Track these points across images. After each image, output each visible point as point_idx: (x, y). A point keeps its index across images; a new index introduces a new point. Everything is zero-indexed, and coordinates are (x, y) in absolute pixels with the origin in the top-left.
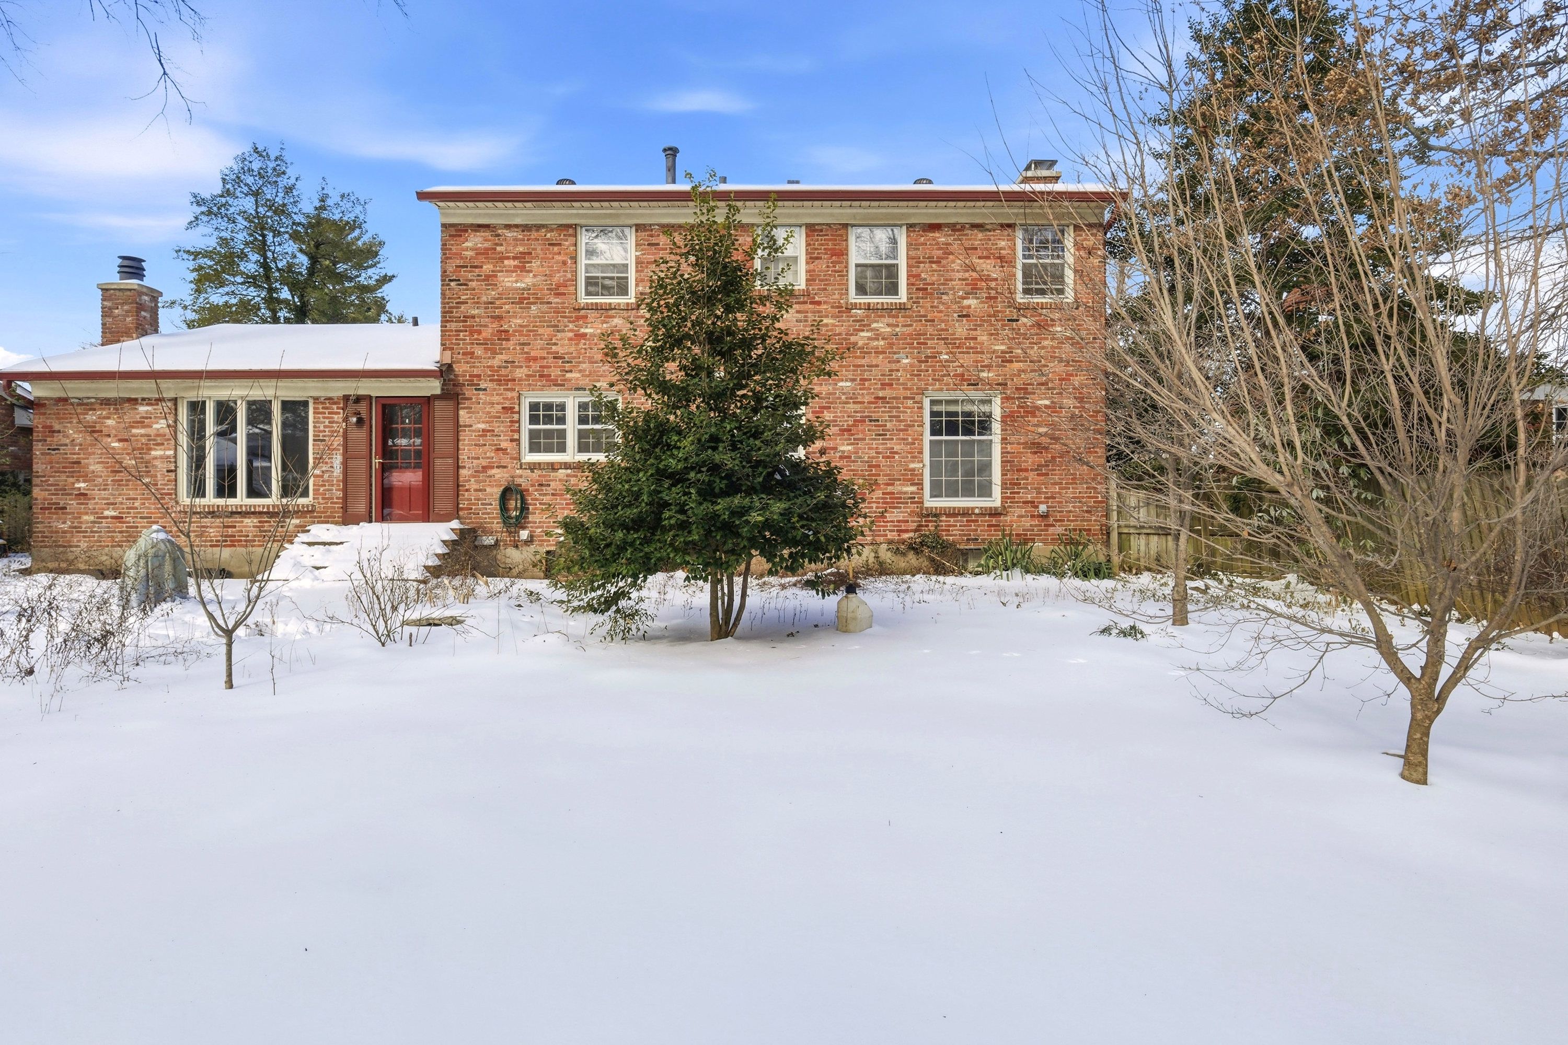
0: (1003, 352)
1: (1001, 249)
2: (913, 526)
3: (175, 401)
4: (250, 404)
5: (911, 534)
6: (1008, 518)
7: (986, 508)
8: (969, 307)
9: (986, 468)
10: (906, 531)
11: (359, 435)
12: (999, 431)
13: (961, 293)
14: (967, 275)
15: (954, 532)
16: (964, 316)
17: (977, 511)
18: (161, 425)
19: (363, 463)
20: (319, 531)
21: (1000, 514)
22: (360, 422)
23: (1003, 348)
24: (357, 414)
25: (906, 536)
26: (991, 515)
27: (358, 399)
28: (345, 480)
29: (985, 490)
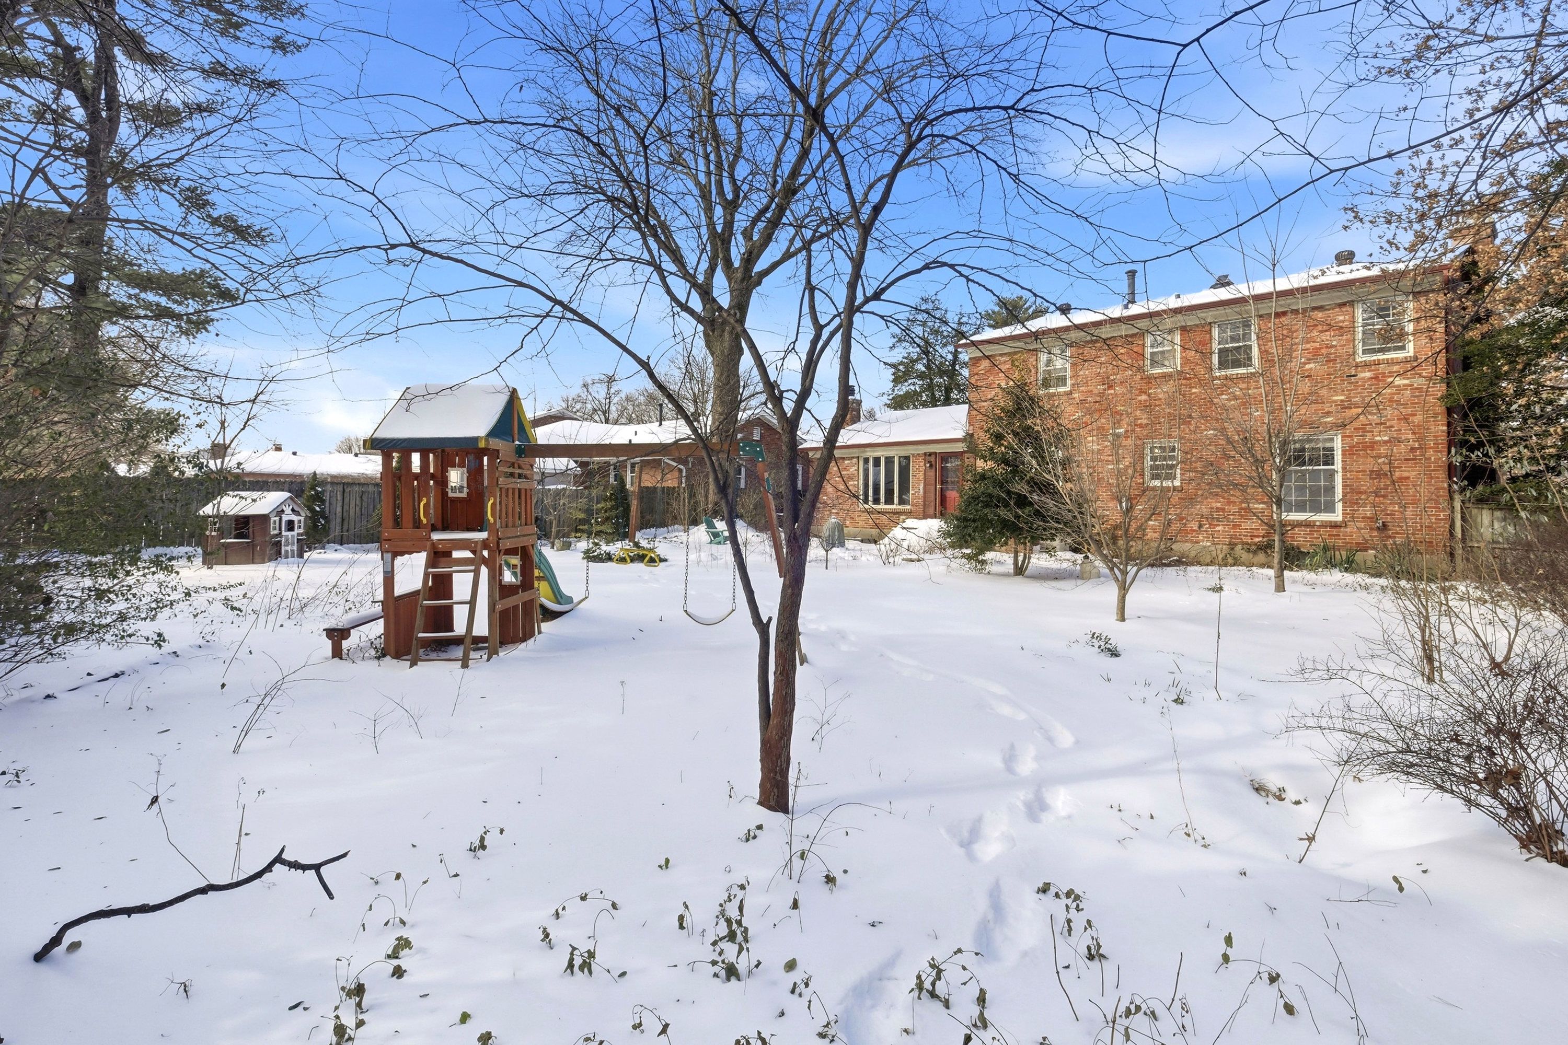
0: (1342, 401)
1: (1341, 321)
2: (1262, 532)
3: (858, 458)
4: (886, 458)
5: (1261, 539)
6: (1348, 530)
7: (1326, 522)
8: (1311, 369)
9: (1331, 489)
10: (1258, 536)
11: (931, 473)
12: (1340, 461)
13: (1303, 360)
14: (1308, 346)
15: (1300, 539)
16: (1307, 377)
17: (1318, 524)
18: (853, 469)
19: (933, 488)
20: (910, 522)
21: (1341, 527)
22: (931, 466)
23: (1342, 398)
24: (930, 462)
25: (1257, 540)
26: (1331, 527)
27: (930, 454)
28: (925, 496)
29: (1330, 508)
